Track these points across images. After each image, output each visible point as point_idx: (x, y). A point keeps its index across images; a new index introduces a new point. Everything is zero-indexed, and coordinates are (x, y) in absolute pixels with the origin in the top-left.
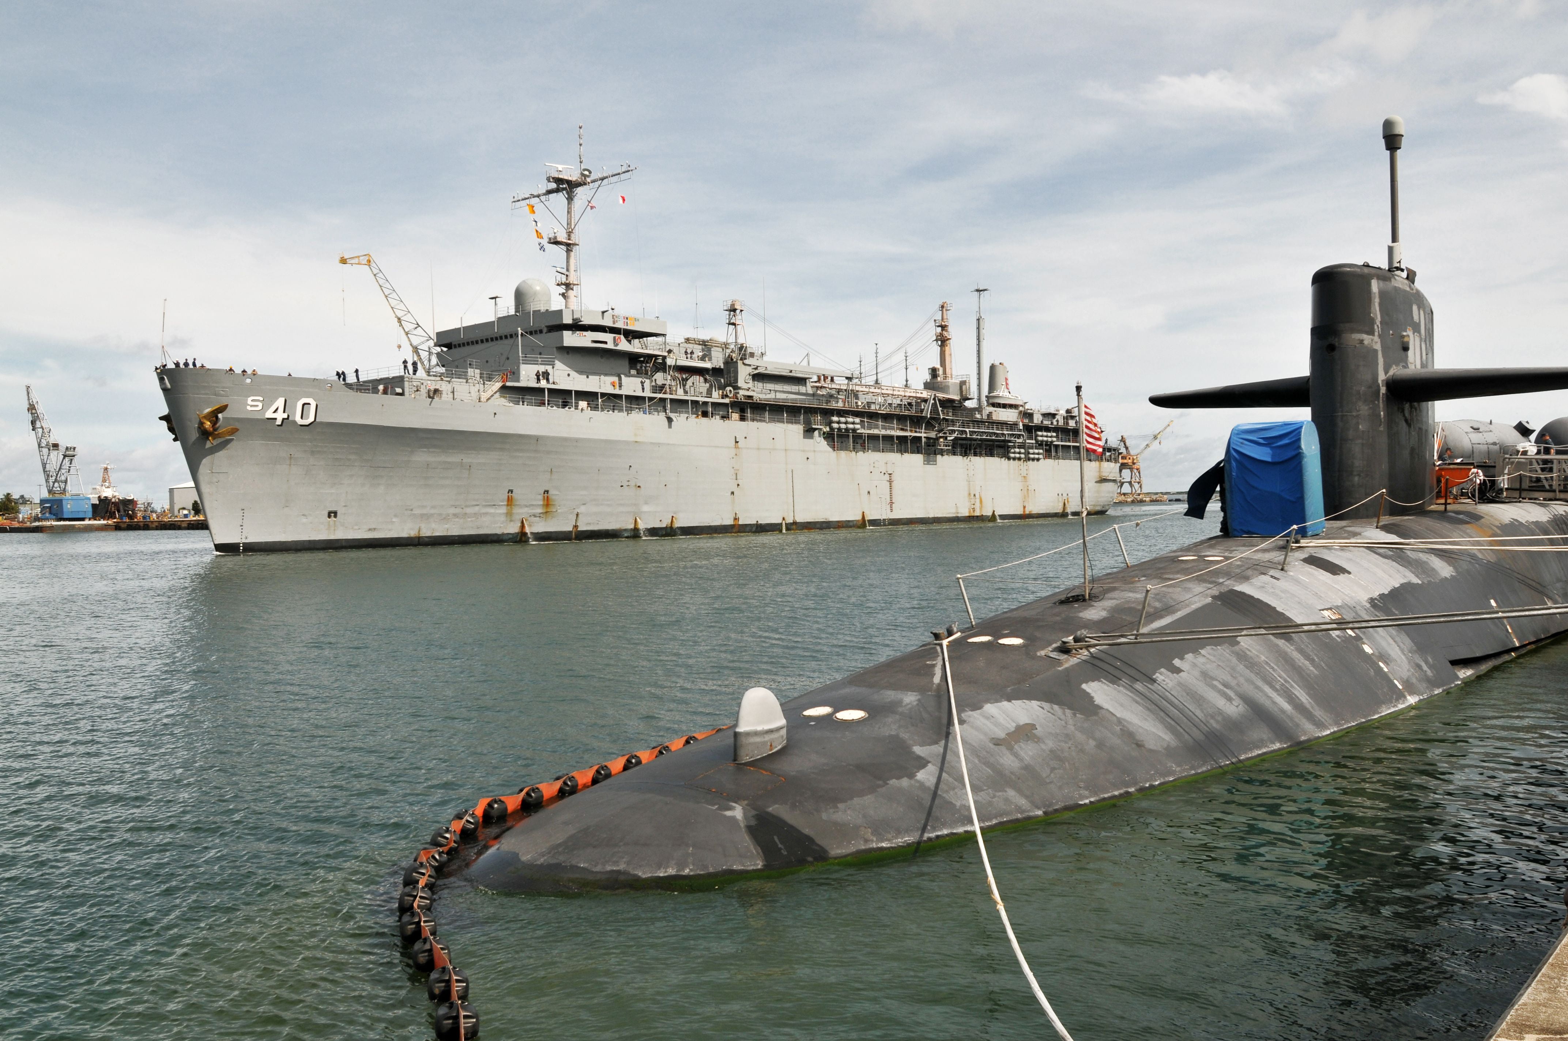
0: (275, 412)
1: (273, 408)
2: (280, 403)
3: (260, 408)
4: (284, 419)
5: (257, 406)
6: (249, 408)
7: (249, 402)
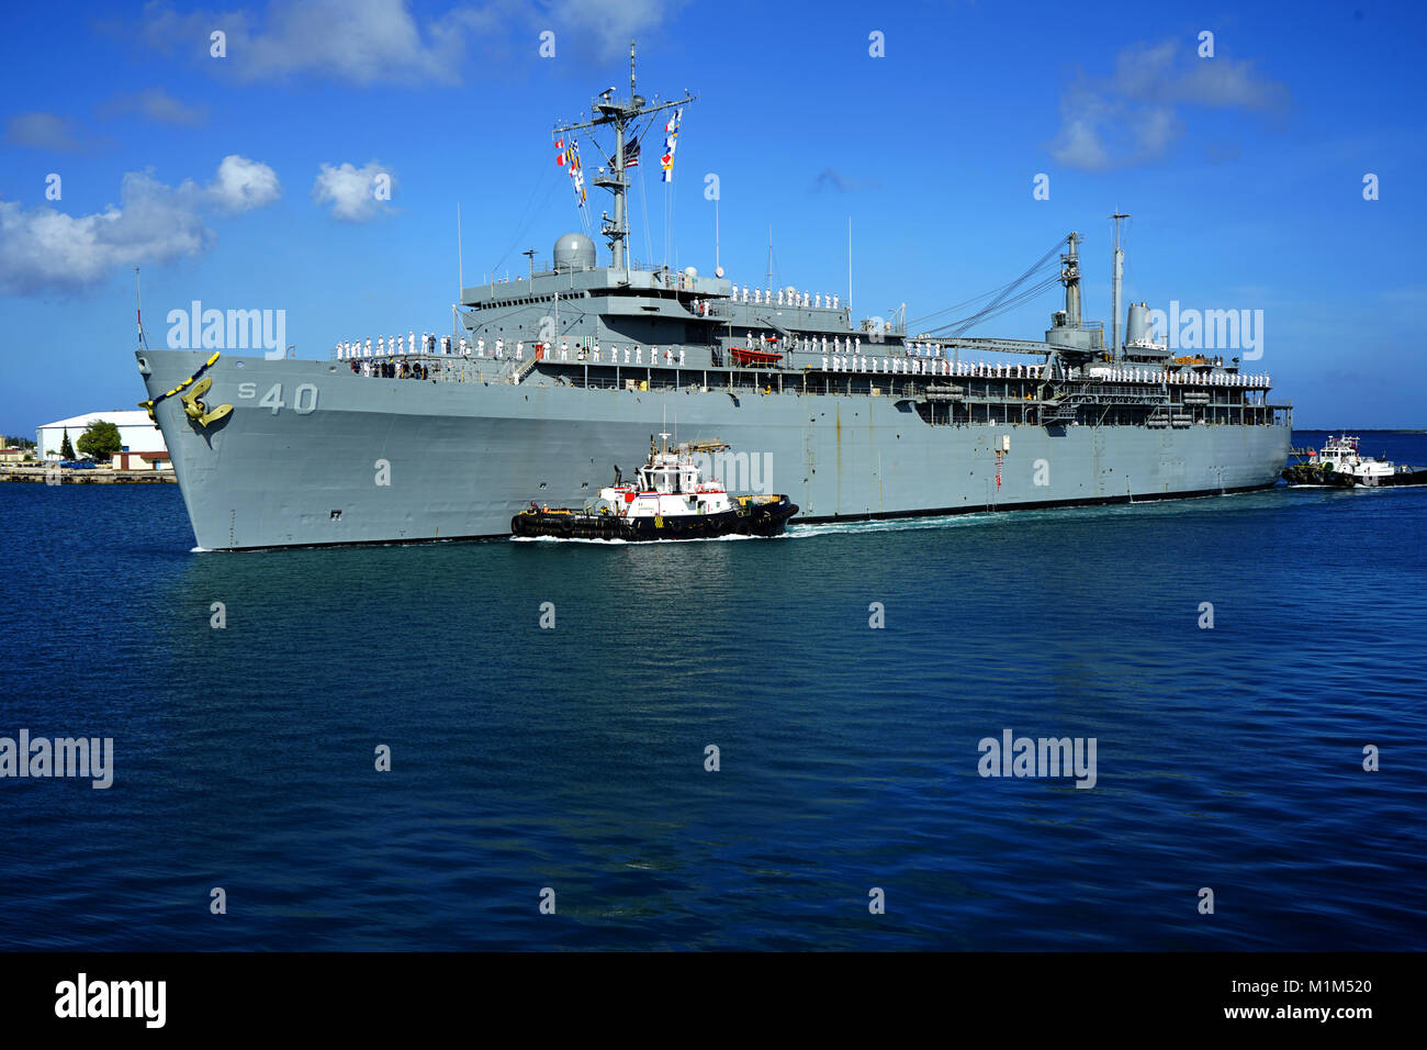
0: (269, 400)
1: (268, 396)
2: (276, 389)
3: (253, 395)
4: (280, 408)
5: (250, 393)
6: (240, 396)
7: (241, 389)
